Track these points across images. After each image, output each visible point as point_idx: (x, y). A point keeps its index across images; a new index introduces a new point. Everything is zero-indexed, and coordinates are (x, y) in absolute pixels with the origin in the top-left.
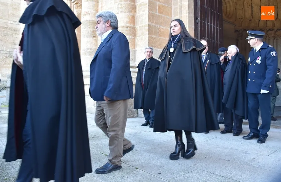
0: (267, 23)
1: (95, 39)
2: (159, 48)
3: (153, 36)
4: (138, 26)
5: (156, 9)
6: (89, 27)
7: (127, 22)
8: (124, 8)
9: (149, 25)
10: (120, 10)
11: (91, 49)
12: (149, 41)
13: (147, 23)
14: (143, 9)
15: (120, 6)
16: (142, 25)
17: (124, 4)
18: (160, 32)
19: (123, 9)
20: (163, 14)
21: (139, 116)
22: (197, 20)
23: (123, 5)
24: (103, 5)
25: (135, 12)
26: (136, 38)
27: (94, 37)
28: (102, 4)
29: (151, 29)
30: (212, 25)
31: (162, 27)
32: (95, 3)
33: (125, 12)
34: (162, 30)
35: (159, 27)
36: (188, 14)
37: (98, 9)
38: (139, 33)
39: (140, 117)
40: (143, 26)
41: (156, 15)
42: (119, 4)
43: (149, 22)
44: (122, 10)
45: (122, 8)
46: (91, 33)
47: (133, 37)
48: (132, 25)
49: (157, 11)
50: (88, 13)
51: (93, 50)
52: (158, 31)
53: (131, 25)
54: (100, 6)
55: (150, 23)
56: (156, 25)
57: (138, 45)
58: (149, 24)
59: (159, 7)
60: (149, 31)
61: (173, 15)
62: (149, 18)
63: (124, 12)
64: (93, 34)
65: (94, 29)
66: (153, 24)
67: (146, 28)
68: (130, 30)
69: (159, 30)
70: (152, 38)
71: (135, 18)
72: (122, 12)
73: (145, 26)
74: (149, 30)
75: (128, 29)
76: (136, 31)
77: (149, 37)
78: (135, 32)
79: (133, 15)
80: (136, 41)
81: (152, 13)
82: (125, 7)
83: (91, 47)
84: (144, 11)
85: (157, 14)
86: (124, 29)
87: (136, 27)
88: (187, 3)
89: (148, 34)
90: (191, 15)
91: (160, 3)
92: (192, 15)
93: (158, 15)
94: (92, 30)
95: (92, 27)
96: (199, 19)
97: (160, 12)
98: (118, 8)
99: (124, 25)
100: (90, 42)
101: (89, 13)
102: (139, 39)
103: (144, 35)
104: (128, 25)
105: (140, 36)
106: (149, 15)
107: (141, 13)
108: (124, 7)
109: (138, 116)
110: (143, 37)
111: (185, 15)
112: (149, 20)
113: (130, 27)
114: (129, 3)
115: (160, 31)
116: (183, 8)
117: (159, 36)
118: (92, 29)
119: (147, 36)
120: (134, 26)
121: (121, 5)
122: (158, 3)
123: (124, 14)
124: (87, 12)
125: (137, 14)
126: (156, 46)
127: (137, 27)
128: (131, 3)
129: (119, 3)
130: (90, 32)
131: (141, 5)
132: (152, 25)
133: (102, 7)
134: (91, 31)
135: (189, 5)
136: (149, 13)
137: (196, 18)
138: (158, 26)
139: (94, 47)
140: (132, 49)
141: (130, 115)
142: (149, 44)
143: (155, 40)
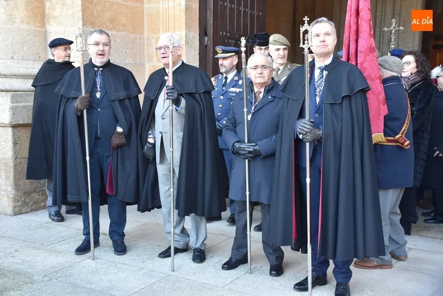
2: (111, 30)
57: (54, 17)
70: (91, 2)
102: (54, 2)
126: (102, 25)
140: (37, 27)
141: (39, 203)
142: (83, 19)
143: (99, 8)
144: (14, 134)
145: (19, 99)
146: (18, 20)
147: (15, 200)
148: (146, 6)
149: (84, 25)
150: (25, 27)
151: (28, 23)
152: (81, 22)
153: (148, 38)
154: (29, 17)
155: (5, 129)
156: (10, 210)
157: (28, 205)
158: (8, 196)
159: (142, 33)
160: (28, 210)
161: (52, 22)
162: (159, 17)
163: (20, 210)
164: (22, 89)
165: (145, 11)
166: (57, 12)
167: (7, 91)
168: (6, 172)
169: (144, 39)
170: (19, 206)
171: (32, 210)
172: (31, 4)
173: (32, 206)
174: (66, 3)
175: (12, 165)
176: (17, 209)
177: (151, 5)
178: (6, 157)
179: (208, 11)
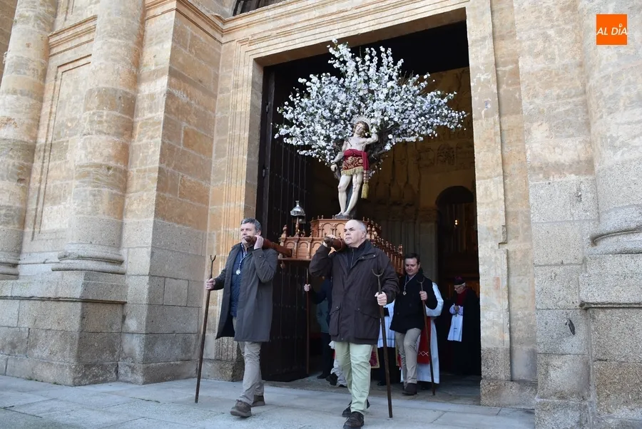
0: (390, 191)
1: (22, 185)
2: (178, 223)
3: (167, 195)
4: (135, 169)
5: (180, 135)
6: (11, 156)
7: (109, 157)
8: (105, 124)
9: (161, 171)
10: (96, 127)
11: (9, 208)
12: (157, 204)
13: (157, 165)
14: (150, 133)
15: (96, 118)
16: (143, 167)
17: (107, 115)
18: (185, 187)
19: (105, 127)
20: (192, 149)
21: (121, 378)
22: (264, 171)
23: (105, 117)
24: (54, 110)
25: (131, 136)
26: (127, 195)
27: (20, 180)
28: (52, 108)
29: (163, 179)
30: (293, 184)
31: (189, 178)
32: (32, 101)
33: (108, 134)
34: (188, 184)
35: (182, 176)
36: (246, 157)
37: (40, 117)
38: (135, 184)
39: (121, 381)
40: (145, 171)
41: (179, 149)
42: (94, 114)
43: (161, 162)
44: (101, 128)
45: (100, 122)
46: (14, 169)
47: (121, 193)
48: (121, 165)
49: (182, 142)
50: (13, 122)
51: (15, 212)
52: (179, 185)
53: (119, 164)
54: (46, 109)
55: (164, 166)
56: (176, 172)
57: (132, 211)
58: (160, 168)
59: (186, 134)
60: (158, 183)
61: (214, 155)
62: (162, 155)
63: (105, 134)
64: (19, 174)
65: (22, 162)
66: (170, 169)
67: (152, 174)
68: (114, 175)
69: (182, 182)
70: (164, 199)
71: (130, 152)
72: (100, 132)
73: (150, 170)
74: (159, 180)
75: (111, 172)
76: (129, 179)
77: (158, 196)
78: (127, 181)
79: (124, 141)
80: (127, 200)
81: (170, 145)
82: (109, 122)
83: (10, 204)
84: (152, 138)
85: (182, 147)
86: (101, 171)
87: (130, 170)
88: (247, 134)
89: (157, 190)
90: (253, 159)
91: (190, 124)
92: (255, 159)
93: (183, 151)
94: (17, 164)
95: (19, 157)
96: (268, 168)
97: (187, 144)
98: (91, 122)
99: (103, 163)
100: (8, 191)
101: (15, 123)
102: (133, 198)
103: (146, 191)
104: (112, 163)
105: (136, 192)
106: (162, 149)
107: (145, 141)
108: (106, 121)
109: (117, 379)
110: (145, 194)
111: (241, 156)
112: (160, 159)
113: (115, 169)
114: (119, 114)
115: (183, 185)
116: (236, 144)
117: (180, 197)
118: (16, 162)
119: (153, 194)
120: (125, 168)
121: (101, 116)
122: (184, 124)
123: (104, 137)
124: (9, 119)
125: (136, 142)
126: (171, 218)
127: (133, 171)
128: (123, 116)
129: (94, 111)
130: (10, 167)
131: (145, 123)
132: (168, 170)
133: (51, 113)
134: (14, 165)
135: (250, 136)
136: (163, 143)
137: (262, 166)
138: (181, 174)
139: (18, 205)
140: (116, 218)
141: (97, 377)
142: (155, 212)
143: (170, 204)
144: (83, 309)
145: (91, 277)
146: (101, 212)
147: (75, 371)
148: (210, 207)
149: (155, 217)
150: (107, 217)
151: (109, 215)
152: (153, 213)
153: (210, 234)
154: (110, 210)
155: (76, 303)
156: (70, 381)
157: (87, 378)
158: (70, 367)
159: (206, 229)
160: (87, 383)
161: (129, 215)
162: (220, 217)
163: (79, 382)
164: (96, 269)
165: (209, 211)
166: (134, 207)
167: (82, 270)
168: (71, 345)
169: (206, 235)
170: (80, 377)
171: (90, 384)
172: (114, 199)
173: (90, 379)
174: (143, 199)
175: (78, 337)
176: (77, 380)
177: (215, 207)
178: (73, 330)
179: (264, 214)
